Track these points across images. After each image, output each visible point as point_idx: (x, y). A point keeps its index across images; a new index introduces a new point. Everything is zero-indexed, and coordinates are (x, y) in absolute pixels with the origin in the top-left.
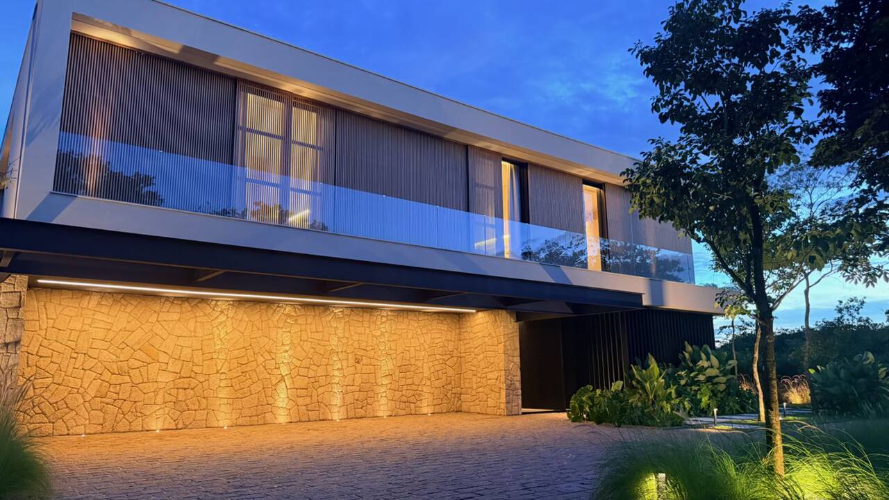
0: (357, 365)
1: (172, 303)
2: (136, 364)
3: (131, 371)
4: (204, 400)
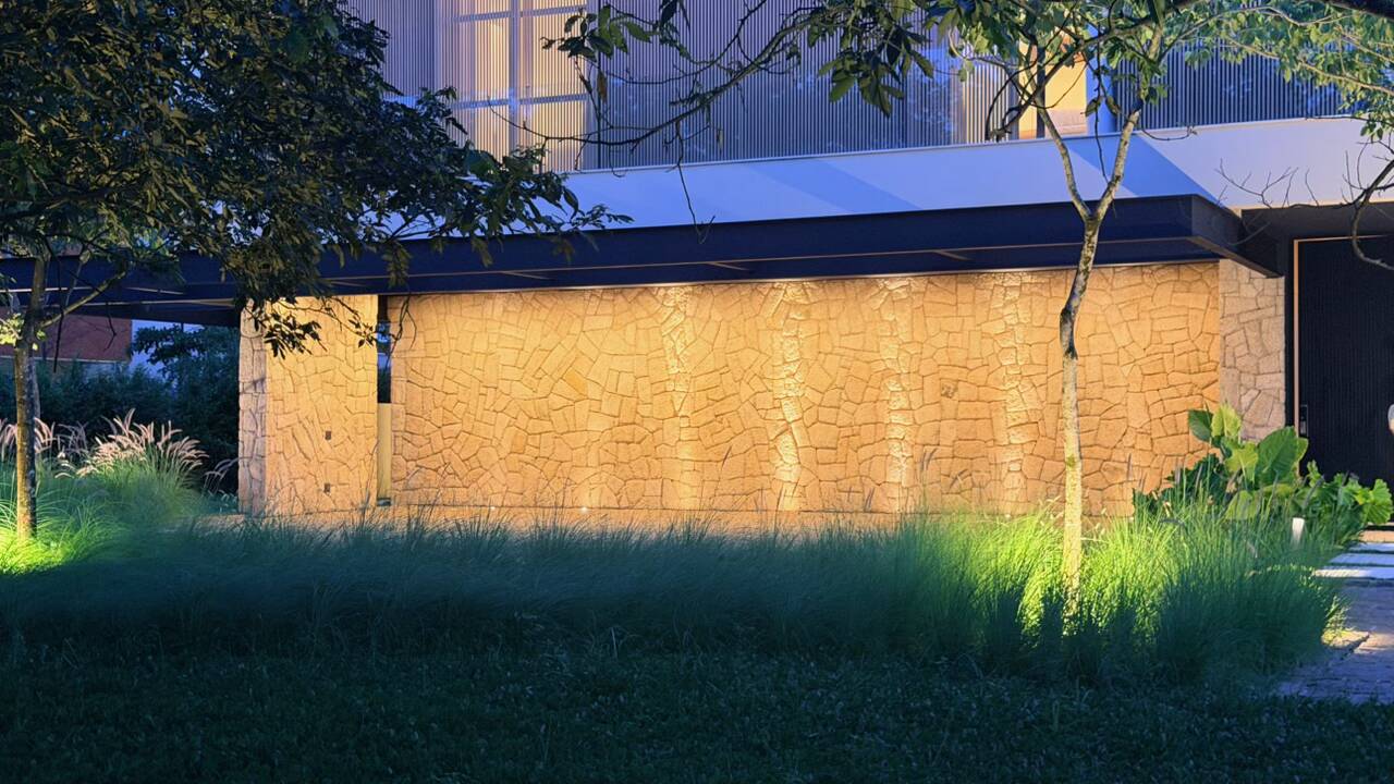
0: (944, 399)
1: (601, 299)
2: (558, 402)
3: (552, 413)
4: (656, 462)
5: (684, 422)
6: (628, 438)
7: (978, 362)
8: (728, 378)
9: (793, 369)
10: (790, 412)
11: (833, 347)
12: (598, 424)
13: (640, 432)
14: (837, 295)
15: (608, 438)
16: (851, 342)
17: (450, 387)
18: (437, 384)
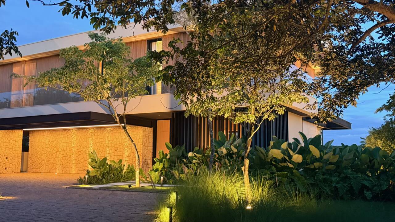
0: (115, 152)
1: (62, 132)
2: (54, 152)
3: (54, 154)
4: (69, 164)
5: (74, 156)
6: (65, 159)
7: (121, 144)
8: (81, 147)
11: (98, 141)
12: (60, 156)
13: (67, 158)
14: (99, 131)
15: (62, 159)
16: (101, 140)
17: (38, 149)
18: (36, 148)
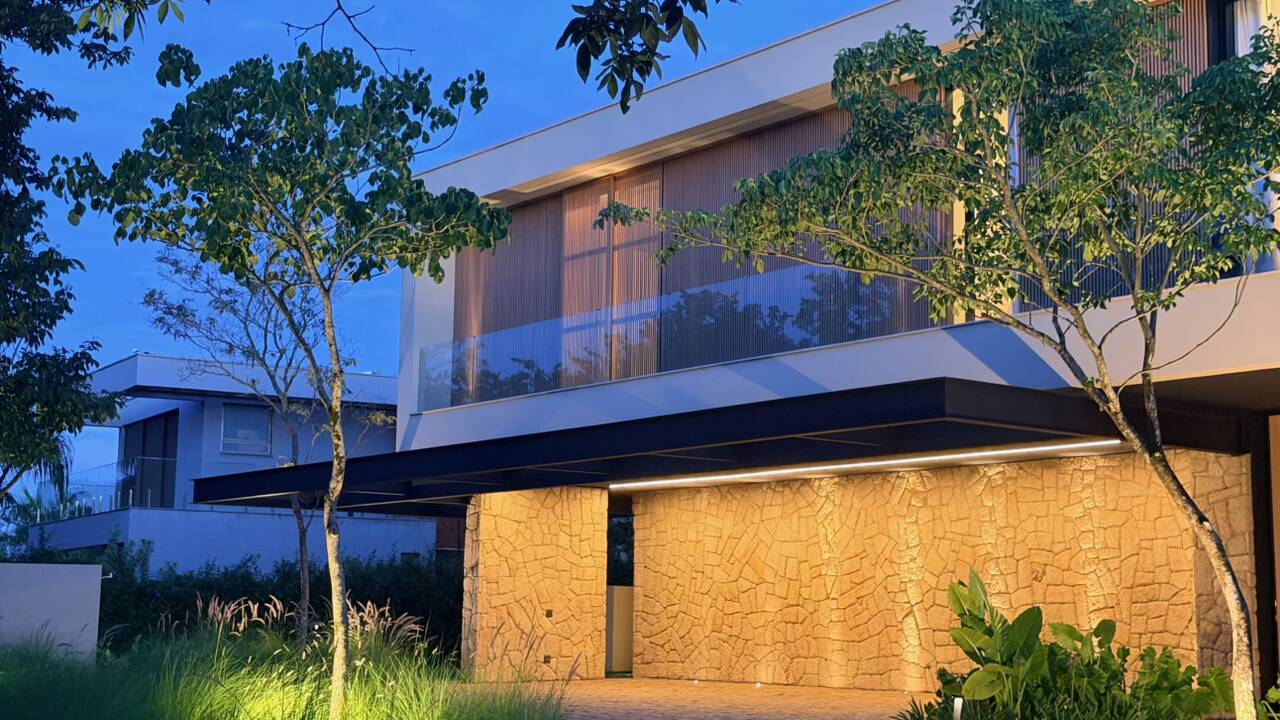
0: (1035, 583)
1: (774, 491)
2: (745, 585)
3: (741, 595)
4: (814, 642)
5: (833, 604)
6: (793, 619)
7: (1062, 546)
8: (866, 563)
9: (914, 553)
10: (914, 595)
11: (945, 532)
12: (772, 606)
13: (803, 613)
14: (947, 481)
15: (779, 619)
16: (959, 527)
17: (672, 572)
18: (663, 569)
